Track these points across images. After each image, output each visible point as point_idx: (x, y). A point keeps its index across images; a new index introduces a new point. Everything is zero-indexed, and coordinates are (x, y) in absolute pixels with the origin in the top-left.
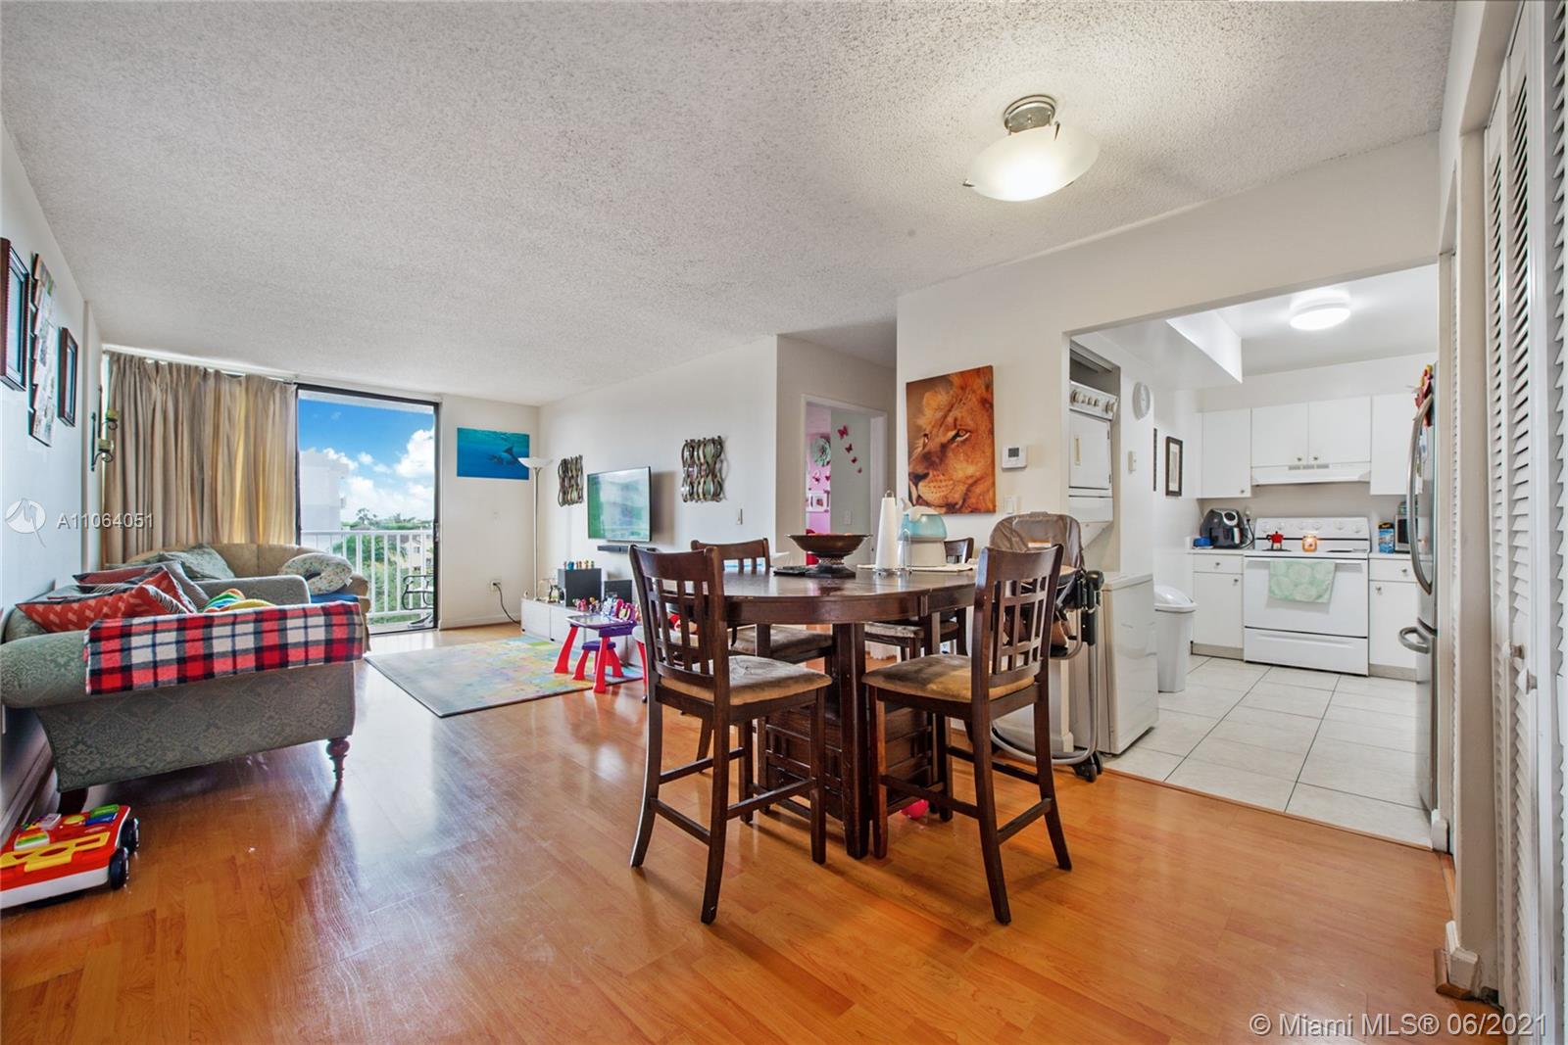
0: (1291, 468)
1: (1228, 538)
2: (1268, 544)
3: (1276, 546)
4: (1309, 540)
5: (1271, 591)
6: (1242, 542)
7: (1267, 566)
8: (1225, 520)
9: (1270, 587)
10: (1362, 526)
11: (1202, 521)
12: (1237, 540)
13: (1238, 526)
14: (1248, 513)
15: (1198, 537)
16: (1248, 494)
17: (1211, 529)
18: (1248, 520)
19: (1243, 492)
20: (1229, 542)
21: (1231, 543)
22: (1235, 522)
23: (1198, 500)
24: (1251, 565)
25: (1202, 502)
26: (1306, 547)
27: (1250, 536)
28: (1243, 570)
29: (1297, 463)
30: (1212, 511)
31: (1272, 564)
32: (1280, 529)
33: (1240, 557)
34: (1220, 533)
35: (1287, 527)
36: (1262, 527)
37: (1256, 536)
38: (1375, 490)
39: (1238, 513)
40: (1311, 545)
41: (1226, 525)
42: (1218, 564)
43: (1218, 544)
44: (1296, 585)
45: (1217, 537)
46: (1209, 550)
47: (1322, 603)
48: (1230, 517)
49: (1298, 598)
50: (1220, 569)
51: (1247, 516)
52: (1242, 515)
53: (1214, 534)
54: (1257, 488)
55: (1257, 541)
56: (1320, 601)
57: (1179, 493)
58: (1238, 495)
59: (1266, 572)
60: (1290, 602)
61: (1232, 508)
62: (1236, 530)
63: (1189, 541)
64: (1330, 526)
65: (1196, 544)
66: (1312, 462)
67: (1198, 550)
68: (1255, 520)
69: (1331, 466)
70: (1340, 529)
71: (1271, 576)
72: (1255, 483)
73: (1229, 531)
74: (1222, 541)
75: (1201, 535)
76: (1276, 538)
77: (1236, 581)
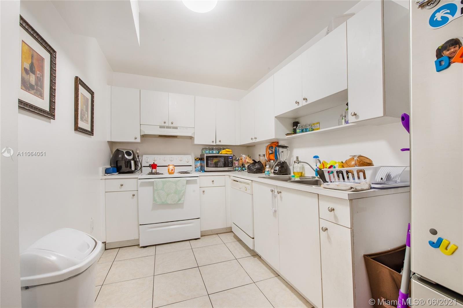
0: (161, 127)
1: (127, 167)
2: (149, 170)
3: (154, 170)
4: (171, 167)
5: (154, 200)
6: (136, 169)
7: (152, 184)
8: (126, 155)
9: (154, 198)
10: (189, 159)
11: (112, 156)
12: (133, 168)
13: (133, 159)
14: (138, 152)
15: (109, 166)
16: (139, 140)
17: (117, 161)
18: (138, 156)
19: (136, 138)
20: (128, 169)
21: (129, 170)
22: (131, 157)
23: (108, 142)
24: (143, 185)
25: (111, 144)
26: (170, 171)
27: (140, 165)
28: (137, 188)
29: (163, 124)
30: (118, 150)
31: (155, 183)
32: (155, 161)
33: (136, 179)
34: (122, 164)
35: (159, 160)
36: (146, 160)
37: (143, 165)
38: (196, 142)
39: (133, 151)
40: (172, 170)
41: (127, 158)
42: (122, 185)
43: (121, 171)
44: (168, 195)
45: (121, 167)
46: (116, 176)
47: (180, 203)
48: (129, 154)
49: (169, 202)
50: (123, 188)
51: (137, 153)
52: (135, 153)
53: (119, 165)
54: (143, 136)
55: (143, 168)
56: (179, 202)
57: (91, 133)
58: (133, 140)
59: (151, 188)
60: (165, 205)
61: (129, 148)
62: (132, 162)
63: (101, 170)
64: (176, 159)
65: (107, 172)
66: (170, 125)
67: (108, 176)
68: (142, 156)
69: (178, 128)
70: (181, 161)
71: (154, 190)
72: (142, 134)
73: (128, 163)
74: (124, 169)
75: (111, 165)
76: (154, 166)
77: (134, 195)
